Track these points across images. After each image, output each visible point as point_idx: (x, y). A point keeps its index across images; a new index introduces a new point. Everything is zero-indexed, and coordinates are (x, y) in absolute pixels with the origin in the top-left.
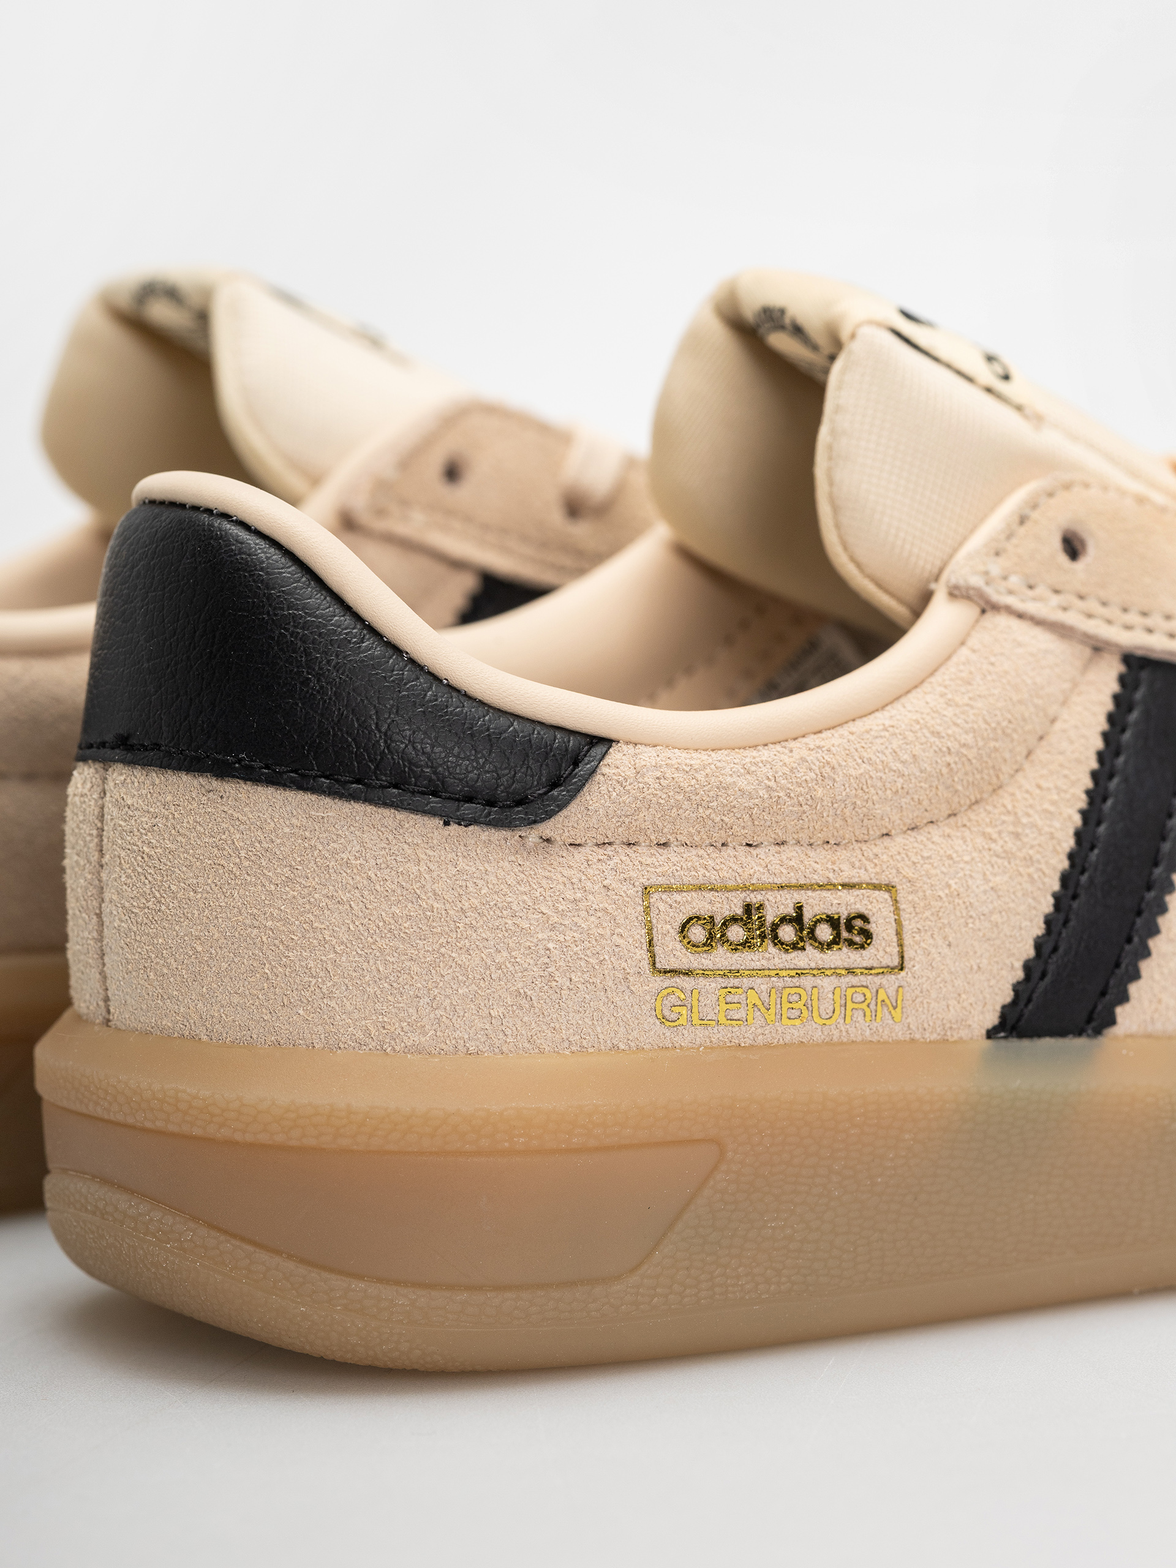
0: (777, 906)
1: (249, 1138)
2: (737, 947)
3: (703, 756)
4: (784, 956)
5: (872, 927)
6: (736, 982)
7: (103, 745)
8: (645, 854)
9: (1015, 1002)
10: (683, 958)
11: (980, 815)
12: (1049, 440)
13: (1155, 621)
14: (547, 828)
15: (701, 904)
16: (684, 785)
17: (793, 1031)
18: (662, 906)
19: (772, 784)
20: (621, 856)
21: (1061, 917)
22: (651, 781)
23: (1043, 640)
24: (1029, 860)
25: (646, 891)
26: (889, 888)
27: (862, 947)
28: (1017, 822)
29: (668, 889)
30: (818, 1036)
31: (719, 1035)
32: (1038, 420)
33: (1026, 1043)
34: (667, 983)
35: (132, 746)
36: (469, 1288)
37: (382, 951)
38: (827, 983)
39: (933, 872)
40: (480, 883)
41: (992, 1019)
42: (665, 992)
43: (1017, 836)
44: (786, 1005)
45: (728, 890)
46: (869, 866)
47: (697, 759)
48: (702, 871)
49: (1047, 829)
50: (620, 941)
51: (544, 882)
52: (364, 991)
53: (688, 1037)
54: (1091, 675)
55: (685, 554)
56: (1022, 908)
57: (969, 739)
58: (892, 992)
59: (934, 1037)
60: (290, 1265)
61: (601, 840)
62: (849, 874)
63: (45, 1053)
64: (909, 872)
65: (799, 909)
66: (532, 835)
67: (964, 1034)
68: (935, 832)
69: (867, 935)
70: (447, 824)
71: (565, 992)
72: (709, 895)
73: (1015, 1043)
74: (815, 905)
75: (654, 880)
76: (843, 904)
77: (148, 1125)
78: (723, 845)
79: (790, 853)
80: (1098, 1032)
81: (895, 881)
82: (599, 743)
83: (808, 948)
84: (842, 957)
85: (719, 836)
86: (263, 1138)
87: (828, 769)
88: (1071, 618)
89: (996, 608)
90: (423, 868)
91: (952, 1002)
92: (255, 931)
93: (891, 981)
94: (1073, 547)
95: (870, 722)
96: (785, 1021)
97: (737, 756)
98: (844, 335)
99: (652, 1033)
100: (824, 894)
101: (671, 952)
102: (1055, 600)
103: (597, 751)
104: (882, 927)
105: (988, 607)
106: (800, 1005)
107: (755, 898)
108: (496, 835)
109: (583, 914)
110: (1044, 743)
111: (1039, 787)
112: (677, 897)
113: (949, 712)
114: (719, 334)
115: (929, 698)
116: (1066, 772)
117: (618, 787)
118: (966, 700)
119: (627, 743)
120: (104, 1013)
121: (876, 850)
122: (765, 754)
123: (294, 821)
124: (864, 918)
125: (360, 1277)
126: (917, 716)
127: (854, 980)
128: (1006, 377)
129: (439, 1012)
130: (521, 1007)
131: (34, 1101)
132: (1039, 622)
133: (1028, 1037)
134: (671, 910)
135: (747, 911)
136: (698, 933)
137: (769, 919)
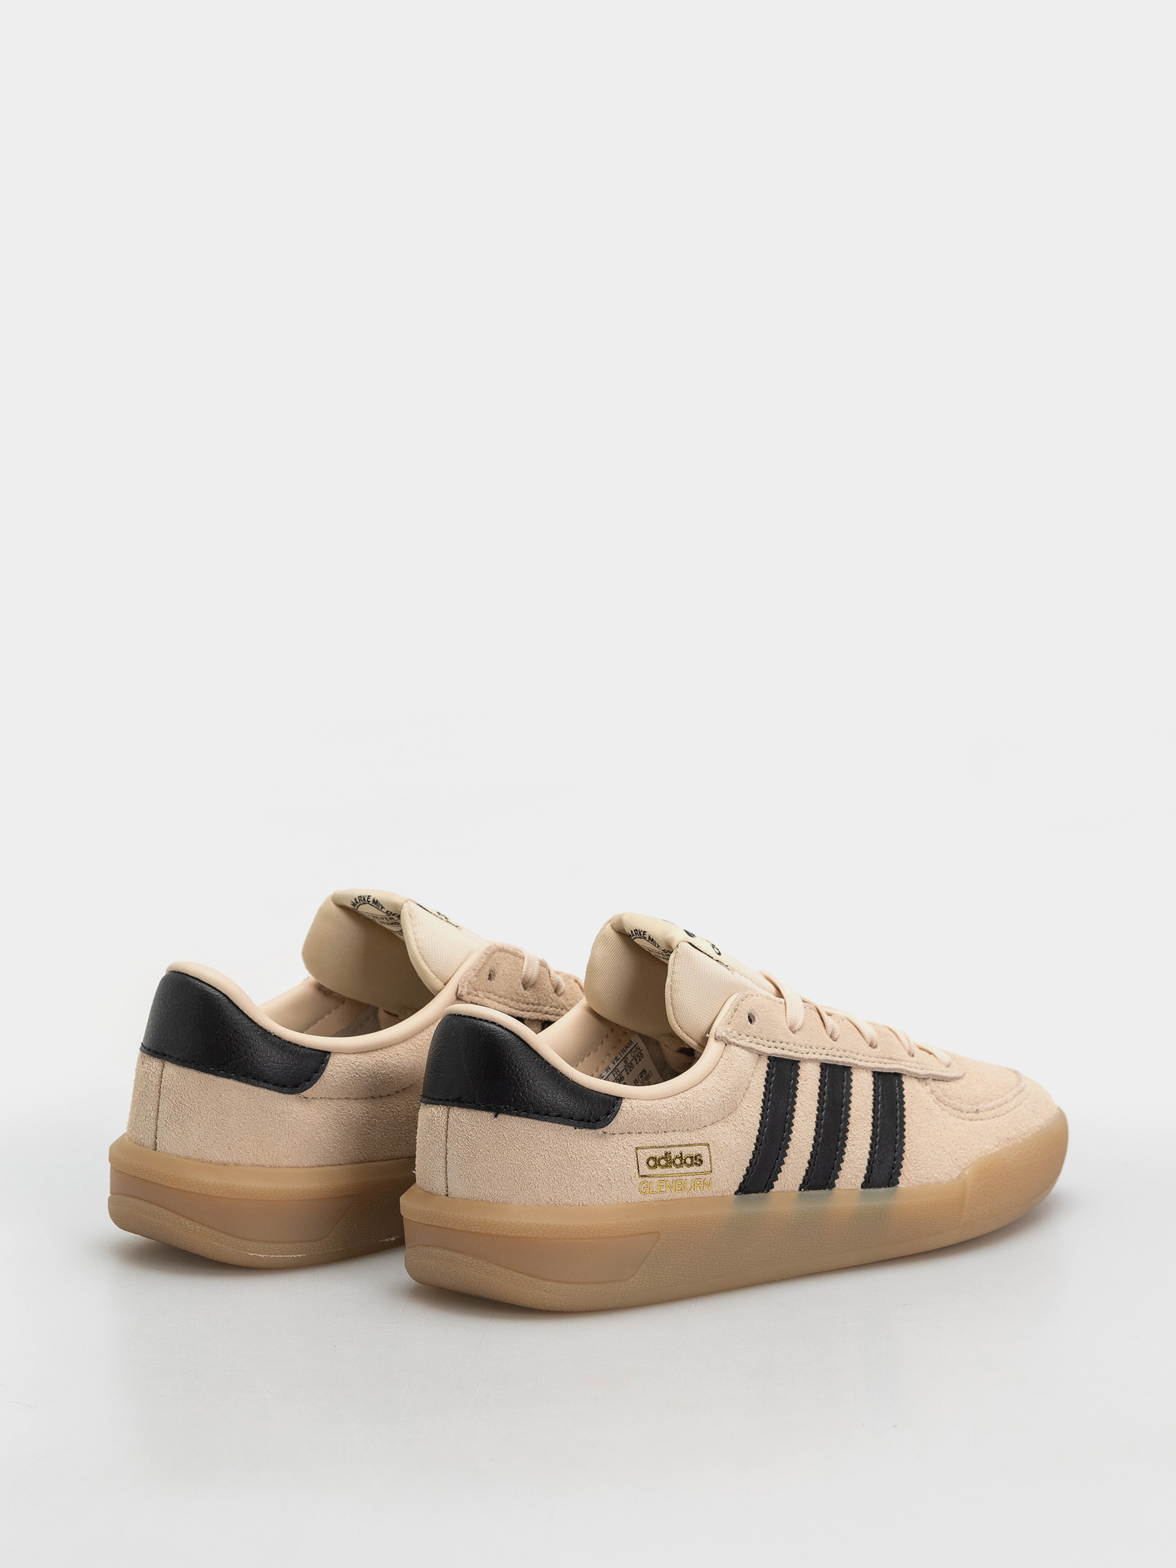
0: (675, 1152)
1: (513, 1235)
2: (663, 1167)
3: (650, 1102)
4: (677, 1169)
5: (703, 1159)
6: (663, 1179)
7: (448, 1100)
8: (634, 1137)
9: (743, 1182)
10: (647, 1171)
11: (731, 1118)
12: (736, 977)
13: (778, 1044)
14: (605, 1129)
15: (653, 1153)
16: (646, 1112)
17: (679, 1195)
18: (641, 1154)
19: (672, 1111)
20: (628, 1138)
21: (757, 1152)
22: (636, 1112)
23: (745, 1054)
24: (748, 1133)
25: (635, 1149)
26: (708, 1145)
27: (700, 1165)
28: (743, 1120)
29: (643, 1148)
30: (686, 1196)
31: (657, 1196)
32: (732, 970)
33: (747, 1196)
34: (643, 1180)
35: (462, 1102)
36: (583, 1283)
37: (555, 1172)
38: (689, 1178)
39: (719, 1138)
40: (587, 1148)
41: (736, 1188)
42: (642, 1183)
43: (743, 1124)
44: (677, 1186)
45: (660, 1147)
46: (701, 1137)
47: (649, 1103)
48: (652, 1142)
49: (752, 1122)
50: (629, 1166)
51: (606, 1147)
52: (549, 1185)
53: (649, 1198)
54: (759, 1065)
55: (591, 1011)
56: (746, 1149)
57: (728, 1092)
58: (708, 1180)
59: (720, 1195)
60: (526, 1277)
61: (621, 1132)
62: (696, 1141)
63: (404, 1200)
64: (713, 1139)
65: (681, 1153)
66: (600, 1131)
67: (728, 1194)
68: (719, 1125)
69: (701, 1161)
70: (575, 1128)
71: (613, 1184)
72: (655, 1150)
73: (744, 1196)
74: (686, 1152)
75: (638, 1146)
76: (693, 1151)
77: (472, 1230)
78: (658, 1132)
79: (678, 1134)
80: (768, 1191)
81: (709, 1142)
83: (684, 1166)
84: (694, 1169)
85: (656, 1129)
86: (518, 1234)
87: (688, 1105)
88: (753, 1045)
89: (730, 1043)
90: (569, 1144)
91: (726, 1183)
92: (512, 1165)
93: (708, 1177)
94: (751, 1019)
95: (700, 1087)
96: (677, 1191)
97: (660, 1102)
98: (674, 946)
99: (638, 1197)
100: (689, 1148)
101: (645, 1170)
102: (748, 1039)
103: (619, 1101)
104: (706, 1159)
105: (727, 1043)
106: (681, 1185)
107: (668, 1150)
108: (591, 1131)
109: (618, 1157)
110: (748, 1091)
111: (748, 1106)
112: (645, 1150)
113: (722, 1083)
114: (613, 935)
115: (715, 1078)
116: (755, 1100)
117: (627, 1114)
118: (726, 1078)
119: (627, 1100)
120: (445, 1192)
121: (703, 1132)
122: (669, 1100)
123: (525, 1128)
124: (700, 1155)
125: (549, 1280)
126: (713, 1085)
127: (697, 1177)
128: (719, 954)
129: (574, 1191)
130: (600, 1190)
131: (400, 1218)
132: (743, 1047)
133: (748, 1194)
134: (644, 1155)
135: (666, 1154)
136: (652, 1163)
137: (672, 1157)
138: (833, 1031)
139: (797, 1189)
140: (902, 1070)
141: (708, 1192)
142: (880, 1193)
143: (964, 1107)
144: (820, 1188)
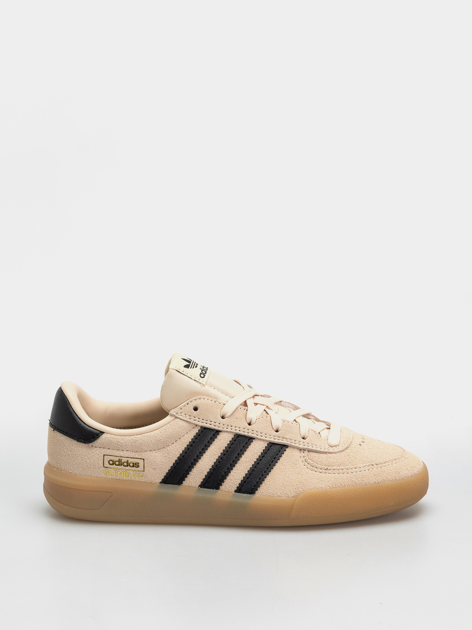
2: (116, 465)
3: (117, 437)
4: (125, 467)
6: (117, 470)
8: (105, 450)
9: (165, 479)
10: (108, 466)
11: (163, 450)
15: (112, 458)
16: (112, 440)
17: (126, 478)
19: (126, 442)
20: (101, 450)
21: (174, 467)
25: (104, 455)
26: (144, 460)
27: (137, 467)
28: (169, 452)
29: (108, 455)
30: (130, 479)
33: (166, 485)
34: (106, 469)
38: (132, 472)
39: (151, 458)
41: (160, 481)
42: (105, 470)
43: (168, 454)
44: (124, 474)
45: (117, 456)
46: (141, 456)
48: (113, 453)
49: (175, 453)
50: (99, 462)
53: (109, 477)
56: (167, 465)
59: (151, 482)
61: (98, 446)
62: (137, 456)
64: (147, 457)
65: (128, 461)
67: (156, 482)
68: (154, 452)
69: (139, 466)
70: (77, 442)
73: (164, 485)
74: (130, 460)
75: (106, 454)
76: (135, 461)
78: (118, 450)
79: (128, 452)
80: (179, 485)
81: (144, 459)
82: (102, 433)
83: (129, 467)
84: (134, 468)
85: (117, 448)
87: (136, 441)
89: (177, 418)
91: (153, 477)
93: (142, 473)
94: (196, 409)
97: (122, 437)
99: (103, 475)
100: (133, 459)
101: (107, 464)
102: (190, 418)
104: (141, 465)
106: (127, 475)
107: (121, 458)
108: (84, 444)
109: (94, 457)
110: (180, 439)
111: (176, 446)
112: (109, 457)
115: (158, 431)
116: (182, 445)
117: (102, 440)
119: (106, 433)
121: (142, 453)
124: (138, 463)
126: (154, 434)
127: (136, 472)
130: (84, 469)
132: (185, 421)
133: (167, 484)
134: (107, 459)
135: (119, 460)
136: (111, 462)
137: (123, 461)
138: (251, 421)
139: (197, 486)
140: (288, 444)
141: (143, 479)
142: (243, 497)
143: (318, 466)
144: (210, 488)
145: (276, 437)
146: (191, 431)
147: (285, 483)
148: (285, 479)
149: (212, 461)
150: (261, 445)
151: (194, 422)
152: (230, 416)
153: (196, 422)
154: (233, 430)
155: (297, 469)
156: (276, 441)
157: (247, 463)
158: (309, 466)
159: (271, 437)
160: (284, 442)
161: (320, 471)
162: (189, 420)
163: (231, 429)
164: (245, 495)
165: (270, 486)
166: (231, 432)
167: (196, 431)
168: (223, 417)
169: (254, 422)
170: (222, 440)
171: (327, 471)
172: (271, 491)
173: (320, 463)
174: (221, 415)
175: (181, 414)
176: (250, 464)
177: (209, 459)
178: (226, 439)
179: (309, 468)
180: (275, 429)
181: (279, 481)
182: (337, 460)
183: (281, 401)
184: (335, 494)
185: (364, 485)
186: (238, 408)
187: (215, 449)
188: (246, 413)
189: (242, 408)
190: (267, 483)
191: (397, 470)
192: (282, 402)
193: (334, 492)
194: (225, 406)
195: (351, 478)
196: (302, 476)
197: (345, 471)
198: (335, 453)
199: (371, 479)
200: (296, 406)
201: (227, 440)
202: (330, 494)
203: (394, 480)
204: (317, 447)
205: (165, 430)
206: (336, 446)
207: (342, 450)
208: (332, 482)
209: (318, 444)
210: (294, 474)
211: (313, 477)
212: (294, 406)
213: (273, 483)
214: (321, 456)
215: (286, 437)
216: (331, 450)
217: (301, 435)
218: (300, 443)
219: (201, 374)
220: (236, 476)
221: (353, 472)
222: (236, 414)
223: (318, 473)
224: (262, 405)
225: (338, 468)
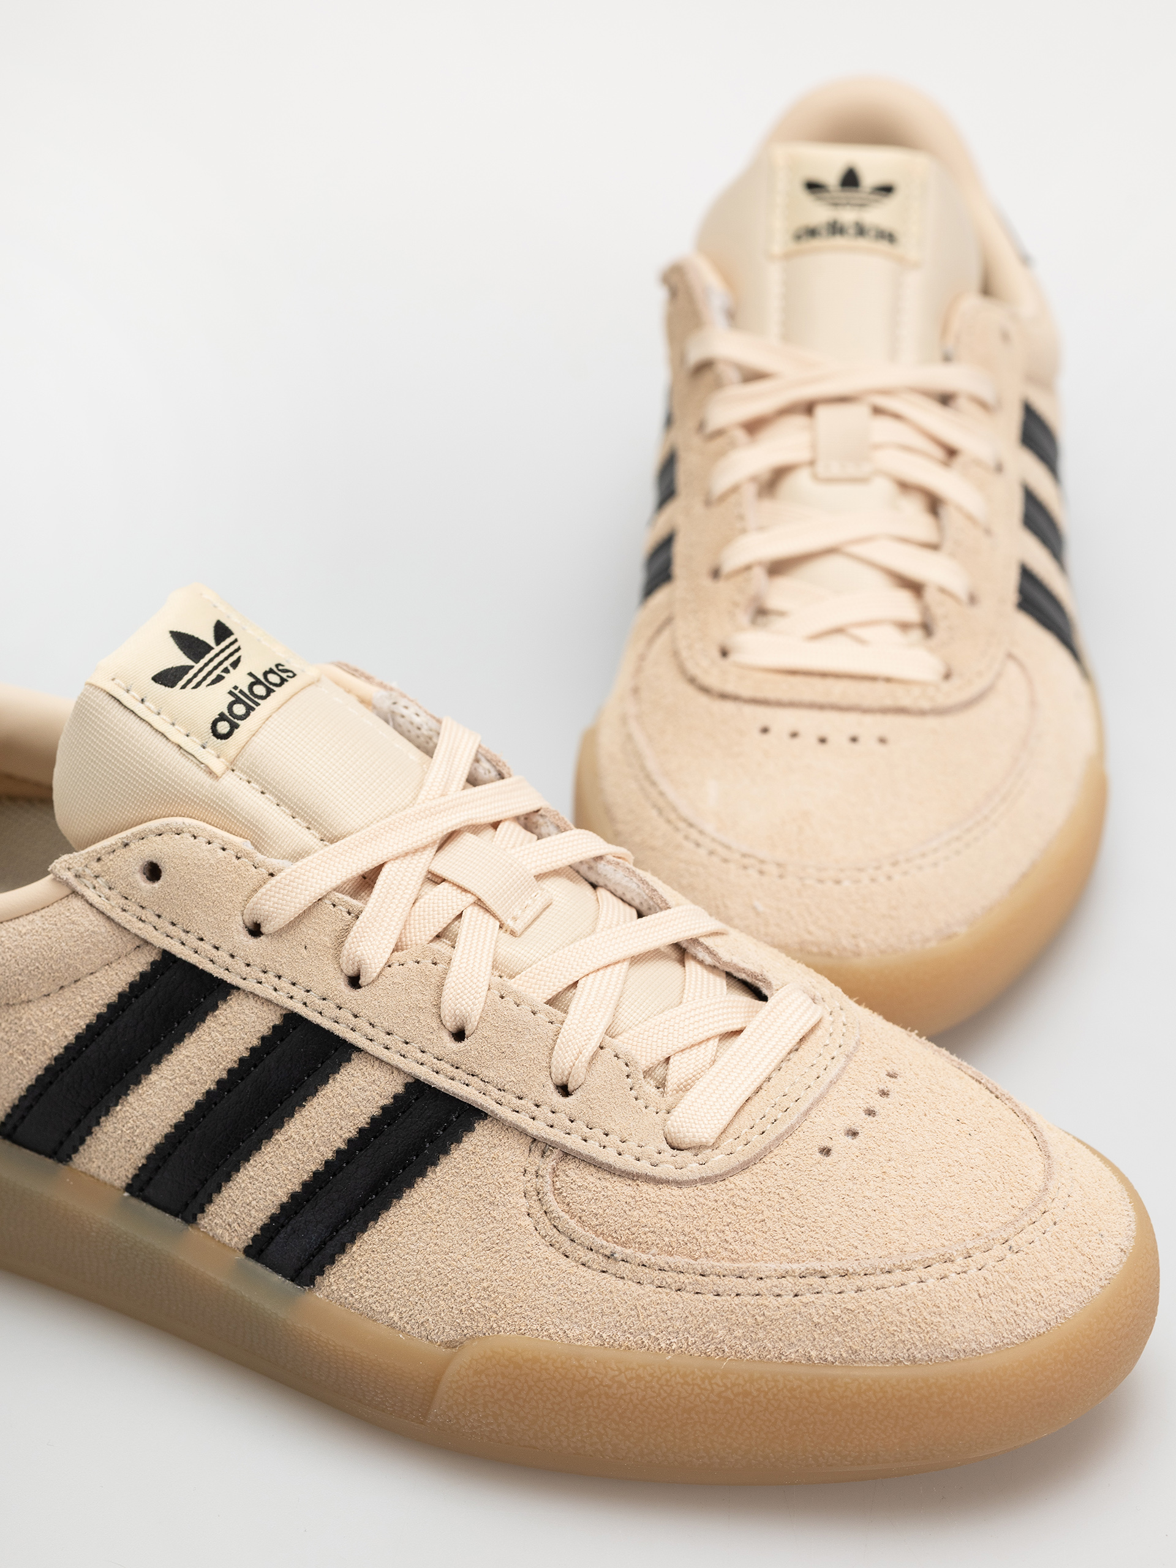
132: (102, 914)
138: (363, 967)
139: (119, 1185)
140: (485, 1106)
143: (583, 1231)
145: (442, 1065)
146: (124, 961)
147: (427, 1278)
148: (431, 1258)
149: (180, 1105)
150: (378, 1083)
151: (136, 927)
152: (280, 933)
153: (146, 932)
154: (281, 998)
155: (491, 1226)
156: (441, 1082)
157: (304, 1150)
158: (546, 1226)
159: (424, 1058)
160: (470, 1093)
161: (584, 1260)
162: (117, 915)
163: (276, 990)
164: (278, 1278)
165: (369, 1270)
166: (268, 1001)
167: (139, 964)
168: (255, 931)
169: (375, 975)
170: (229, 1027)
171: (612, 1267)
172: (367, 1294)
173: (595, 1222)
174: (246, 921)
175: (95, 882)
176: (315, 1154)
177: (167, 1094)
178: (246, 1027)
179: (543, 1232)
180: (451, 1025)
181: (405, 1263)
182: (673, 1220)
183: (597, 858)
184: (614, 1376)
185: (757, 1358)
186: (326, 901)
187: (196, 1061)
188: (347, 930)
189: (341, 907)
190: (359, 1259)
191: (928, 1317)
192: (603, 862)
193: (612, 1369)
194: (273, 880)
195: (706, 1320)
196: (505, 1262)
197: (686, 1281)
198: (679, 1184)
199: (793, 1340)
200: (655, 890)
201: (252, 1030)
202: (591, 1373)
203: (901, 1362)
204: (606, 1144)
205: (19, 938)
206: (697, 1148)
207: (718, 1172)
208: (618, 1319)
209: (617, 1128)
210: (473, 1245)
211: (545, 1280)
212: (645, 887)
213: (381, 1261)
214: (610, 1187)
215: (486, 1073)
216: (668, 1165)
217: (553, 1075)
218: (536, 1112)
219: (222, 717)
220: (254, 1196)
221: (720, 1291)
222: (308, 931)
223: (573, 1264)
224: (459, 887)
225: (662, 1260)
